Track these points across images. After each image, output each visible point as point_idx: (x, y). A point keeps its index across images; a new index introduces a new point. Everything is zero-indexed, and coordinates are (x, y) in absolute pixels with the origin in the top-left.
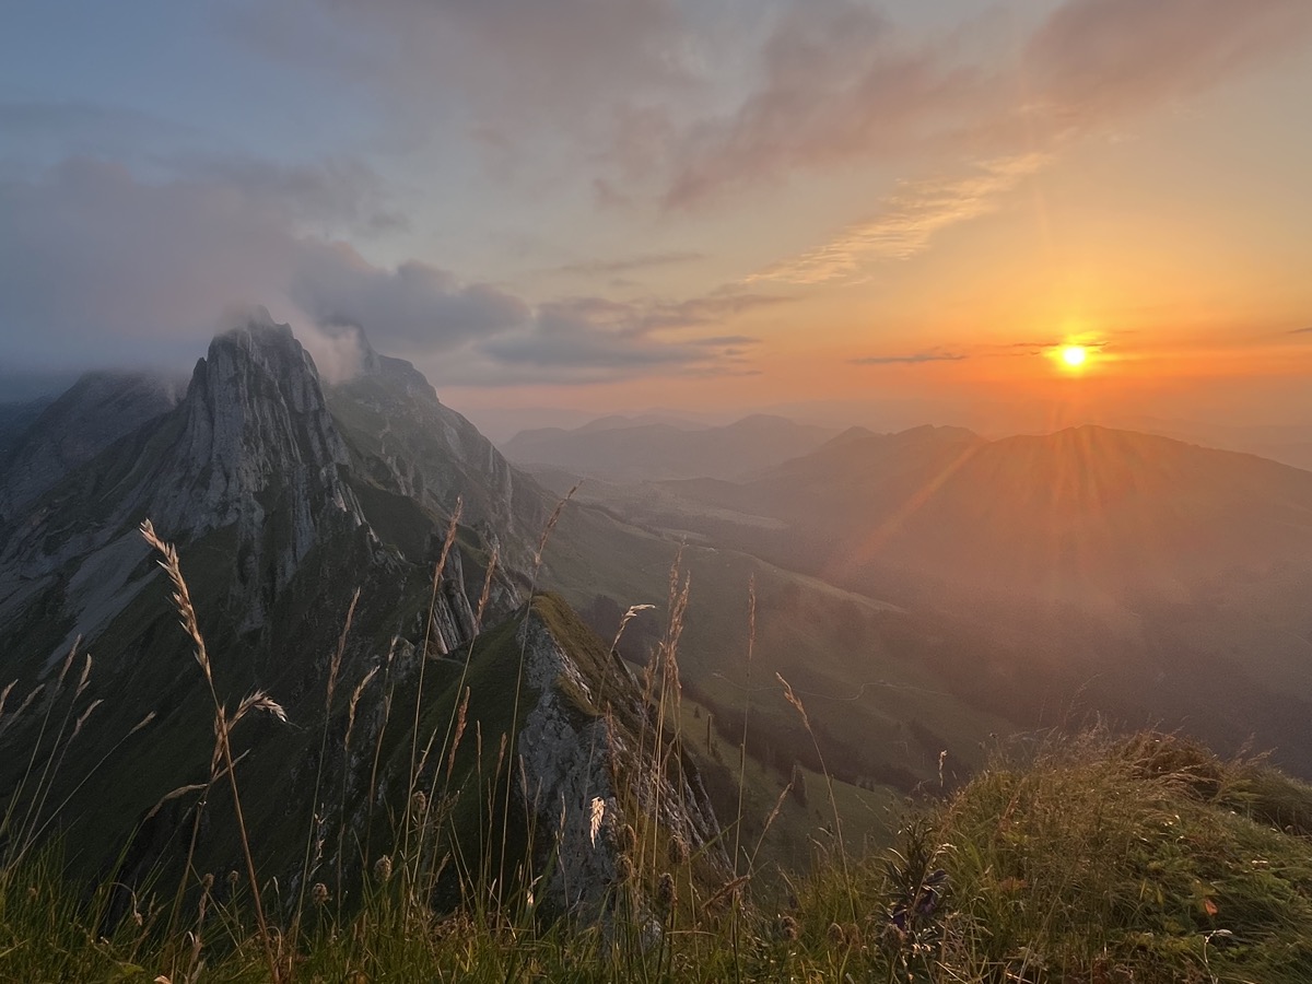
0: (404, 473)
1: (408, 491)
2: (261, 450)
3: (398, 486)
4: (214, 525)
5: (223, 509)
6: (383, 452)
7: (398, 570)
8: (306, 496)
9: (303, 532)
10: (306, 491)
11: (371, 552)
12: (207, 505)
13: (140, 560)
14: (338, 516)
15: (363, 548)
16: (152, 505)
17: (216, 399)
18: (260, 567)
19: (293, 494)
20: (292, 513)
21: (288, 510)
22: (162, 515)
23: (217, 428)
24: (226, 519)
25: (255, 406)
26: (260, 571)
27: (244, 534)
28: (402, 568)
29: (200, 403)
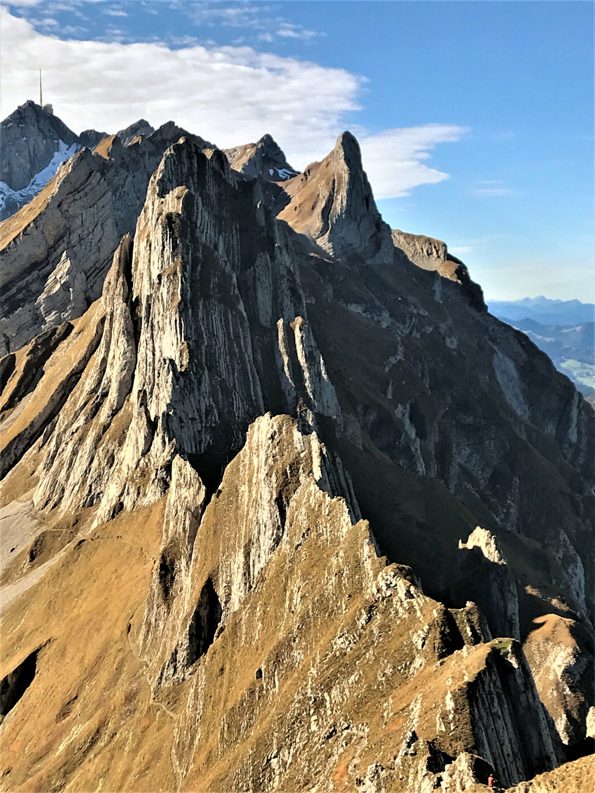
0: (422, 434)
1: (428, 467)
2: (205, 386)
3: (411, 458)
4: (129, 505)
6: (390, 397)
7: (415, 611)
8: (271, 468)
9: (262, 527)
10: (270, 460)
11: (371, 573)
12: (119, 471)
13: (18, 551)
14: (320, 506)
15: (358, 566)
16: (41, 466)
17: (144, 302)
18: (192, 580)
19: (251, 463)
20: (247, 494)
21: (242, 489)
22: (55, 482)
23: (142, 350)
24: (145, 495)
25: (200, 314)
26: (193, 587)
27: (172, 524)
28: (421, 610)
29: (120, 306)
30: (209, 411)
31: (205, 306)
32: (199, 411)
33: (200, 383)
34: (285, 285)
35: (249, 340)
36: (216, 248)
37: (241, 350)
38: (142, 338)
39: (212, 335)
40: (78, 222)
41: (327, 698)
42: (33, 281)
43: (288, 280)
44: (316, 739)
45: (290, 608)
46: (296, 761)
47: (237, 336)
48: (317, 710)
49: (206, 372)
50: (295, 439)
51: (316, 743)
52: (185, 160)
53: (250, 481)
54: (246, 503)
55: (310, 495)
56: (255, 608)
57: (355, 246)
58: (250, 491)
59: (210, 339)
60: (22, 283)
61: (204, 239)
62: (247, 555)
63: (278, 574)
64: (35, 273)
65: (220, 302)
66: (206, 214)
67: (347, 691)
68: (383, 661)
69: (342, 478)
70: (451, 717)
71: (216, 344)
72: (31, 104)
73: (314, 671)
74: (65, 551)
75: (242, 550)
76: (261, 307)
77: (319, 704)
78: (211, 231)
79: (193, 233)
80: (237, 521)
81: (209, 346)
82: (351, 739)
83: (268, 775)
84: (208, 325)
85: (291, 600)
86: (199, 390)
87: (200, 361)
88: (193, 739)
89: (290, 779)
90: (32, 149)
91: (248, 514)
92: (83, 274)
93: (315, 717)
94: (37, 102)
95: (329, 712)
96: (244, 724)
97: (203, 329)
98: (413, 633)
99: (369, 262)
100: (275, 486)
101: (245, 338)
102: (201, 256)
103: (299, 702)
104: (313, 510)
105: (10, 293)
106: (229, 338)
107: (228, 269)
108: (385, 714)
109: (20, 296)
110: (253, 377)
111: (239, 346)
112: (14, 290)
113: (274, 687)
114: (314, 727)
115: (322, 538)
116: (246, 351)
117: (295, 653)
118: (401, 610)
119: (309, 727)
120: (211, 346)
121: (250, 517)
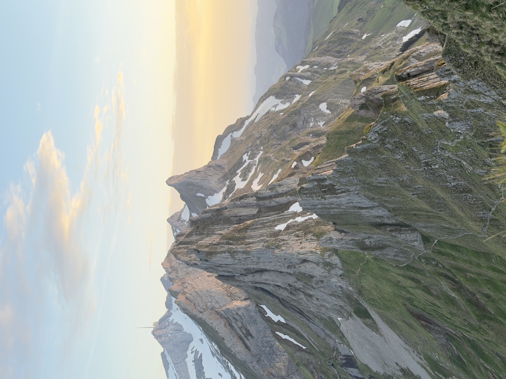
0: (307, 143)
4: (341, 272)
5: (328, 265)
7: (385, 122)
8: (322, 198)
9: (349, 201)
10: (319, 198)
11: (368, 144)
12: (325, 277)
15: (365, 151)
17: (246, 267)
18: (375, 234)
19: (321, 208)
20: (335, 210)
21: (332, 213)
22: (331, 309)
23: (268, 268)
24: (336, 264)
25: (252, 241)
26: (378, 234)
27: (349, 246)
29: (249, 278)
30: (298, 236)
31: (248, 239)
32: (297, 240)
33: (284, 240)
34: (238, 203)
35: (264, 218)
36: (221, 234)
38: (264, 267)
39: (262, 235)
40: (209, 304)
41: (424, 161)
42: (237, 325)
43: (236, 201)
44: (442, 165)
45: (385, 183)
46: (452, 174)
47: (262, 224)
48: (430, 166)
49: (278, 237)
50: (309, 186)
51: (444, 165)
52: (180, 251)
53: (328, 208)
54: (338, 210)
56: (386, 200)
57: (219, 177)
58: (333, 208)
59: (263, 236)
60: (238, 330)
61: (218, 240)
62: (363, 208)
63: (370, 190)
64: (234, 325)
65: (247, 232)
66: (206, 239)
67: (420, 152)
68: (407, 136)
69: (328, 165)
70: (428, 97)
71: (266, 233)
72: (153, 333)
73: (412, 168)
74: (363, 303)
75: (360, 211)
76: (248, 213)
77: (427, 164)
78: (214, 237)
79: (214, 245)
80: (347, 214)
81: (267, 236)
82: (441, 148)
83: (459, 187)
84: (257, 237)
85: (381, 183)
86: (287, 240)
88: (445, 228)
89: (460, 176)
90: (175, 332)
91: (344, 209)
92: (233, 302)
93: (433, 167)
94: (152, 329)
95: (430, 160)
96: (437, 201)
97: (259, 239)
98: (394, 123)
99: (227, 171)
100: (330, 196)
101: (263, 220)
102: (225, 241)
103: (426, 174)
104: (341, 175)
105: (243, 336)
106: (263, 227)
107: (231, 229)
108: (430, 132)
109: (244, 331)
110: (281, 216)
111: (266, 223)
112: (241, 333)
113: (420, 187)
114: (437, 166)
115: (354, 170)
116: (269, 219)
117: (405, 178)
118: (385, 129)
119: (437, 169)
120: (267, 235)
121: (345, 207)
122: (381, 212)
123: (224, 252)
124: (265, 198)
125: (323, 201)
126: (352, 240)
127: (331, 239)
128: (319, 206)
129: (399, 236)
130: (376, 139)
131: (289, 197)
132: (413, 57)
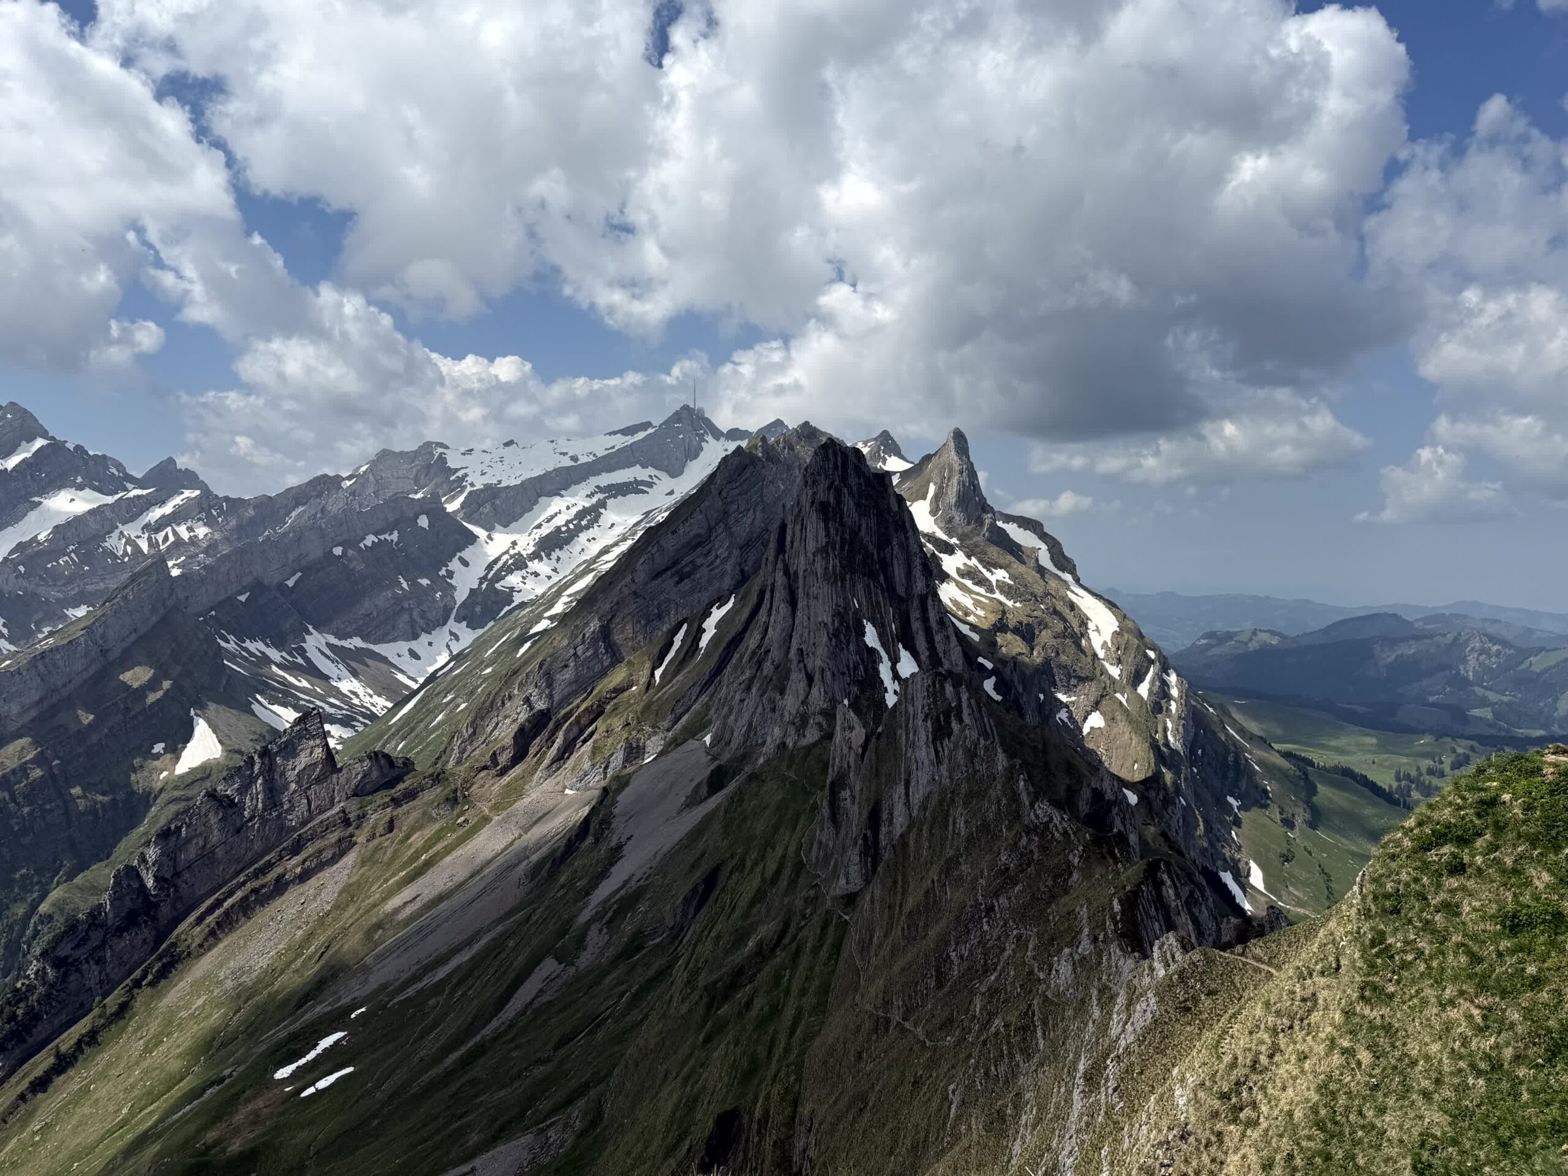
4: (791, 744)
5: (802, 722)
7: (1069, 835)
8: (927, 715)
9: (920, 764)
10: (926, 708)
11: (1027, 804)
12: (782, 715)
13: (697, 781)
14: (976, 747)
15: (1015, 798)
16: (713, 710)
17: (801, 574)
18: (860, 808)
19: (906, 711)
20: (904, 737)
21: (899, 732)
22: (725, 724)
23: (799, 614)
24: (804, 736)
26: (860, 813)
27: (837, 760)
28: (1074, 833)
29: (780, 579)
30: (856, 668)
31: (851, 579)
32: (848, 666)
35: (888, 606)
36: (860, 529)
37: (882, 617)
38: (800, 605)
41: (996, 904)
42: (698, 557)
43: (921, 557)
44: (988, 937)
45: (954, 831)
46: (972, 954)
47: (878, 603)
48: (987, 915)
49: (852, 632)
50: (947, 692)
51: (989, 940)
52: (831, 457)
53: (907, 727)
54: (904, 744)
55: (966, 738)
56: (921, 830)
57: (963, 525)
58: (907, 734)
60: (689, 558)
61: (850, 523)
62: (907, 788)
63: (941, 802)
64: (698, 551)
65: (864, 575)
66: (851, 502)
68: (1044, 876)
69: (988, 727)
70: (1118, 918)
71: (861, 611)
72: (686, 408)
73: (983, 882)
74: (736, 782)
75: (903, 783)
76: (897, 579)
77: (990, 909)
78: (855, 515)
79: (841, 518)
80: (897, 759)
81: (856, 612)
82: (1021, 937)
83: (948, 966)
84: (854, 595)
85: (954, 823)
86: (847, 647)
87: (848, 625)
88: (872, 937)
89: (969, 969)
90: (687, 446)
91: (906, 753)
93: (985, 920)
94: (692, 406)
95: (998, 916)
96: (921, 924)
97: (850, 597)
98: (1069, 853)
99: (976, 539)
100: (930, 730)
101: (885, 604)
102: (848, 536)
103: (970, 907)
104: (970, 750)
105: (679, 566)
107: (870, 547)
108: (1051, 918)
109: (687, 569)
110: (892, 636)
111: (881, 613)
112: (683, 563)
113: (946, 894)
114: (986, 927)
115: (978, 774)
117: (963, 867)
118: (1057, 835)
119: (982, 927)
121: (909, 755)
122: (900, 821)
123: (828, 535)
124: (924, 609)
125: (921, 716)
126: (849, 767)
127: (851, 728)
128: (911, 709)
129: (857, 851)
130: (1037, 817)
131: (927, 654)
132: (1192, 893)
